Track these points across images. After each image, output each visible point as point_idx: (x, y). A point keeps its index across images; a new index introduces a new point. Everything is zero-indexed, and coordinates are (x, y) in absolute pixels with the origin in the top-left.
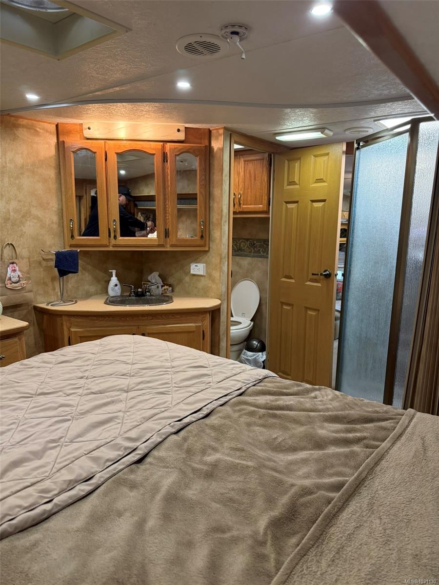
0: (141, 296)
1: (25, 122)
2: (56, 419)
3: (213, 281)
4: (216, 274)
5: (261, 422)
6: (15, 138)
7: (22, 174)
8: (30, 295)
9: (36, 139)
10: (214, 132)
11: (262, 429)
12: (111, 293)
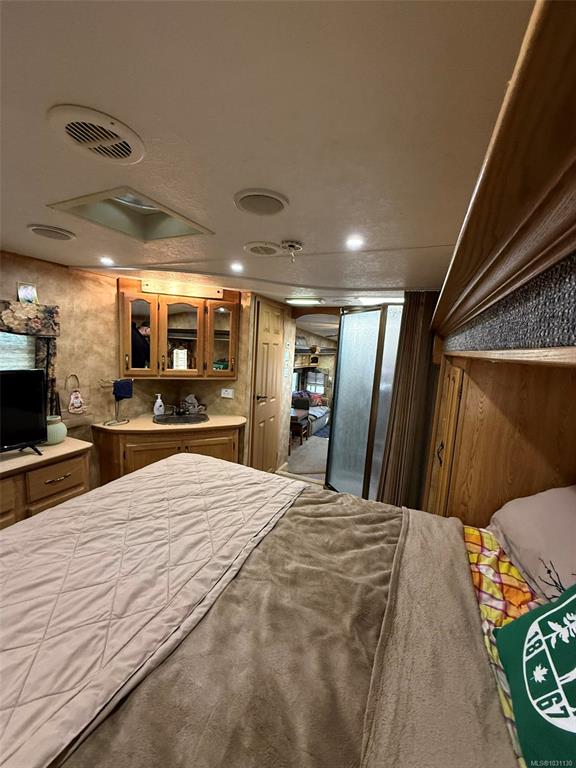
0: (182, 416)
1: (91, 275)
2: (156, 544)
3: (240, 403)
4: (242, 398)
5: (313, 529)
6: (83, 288)
7: (86, 317)
8: (90, 417)
9: (100, 290)
10: (243, 295)
11: (316, 535)
12: (156, 412)
